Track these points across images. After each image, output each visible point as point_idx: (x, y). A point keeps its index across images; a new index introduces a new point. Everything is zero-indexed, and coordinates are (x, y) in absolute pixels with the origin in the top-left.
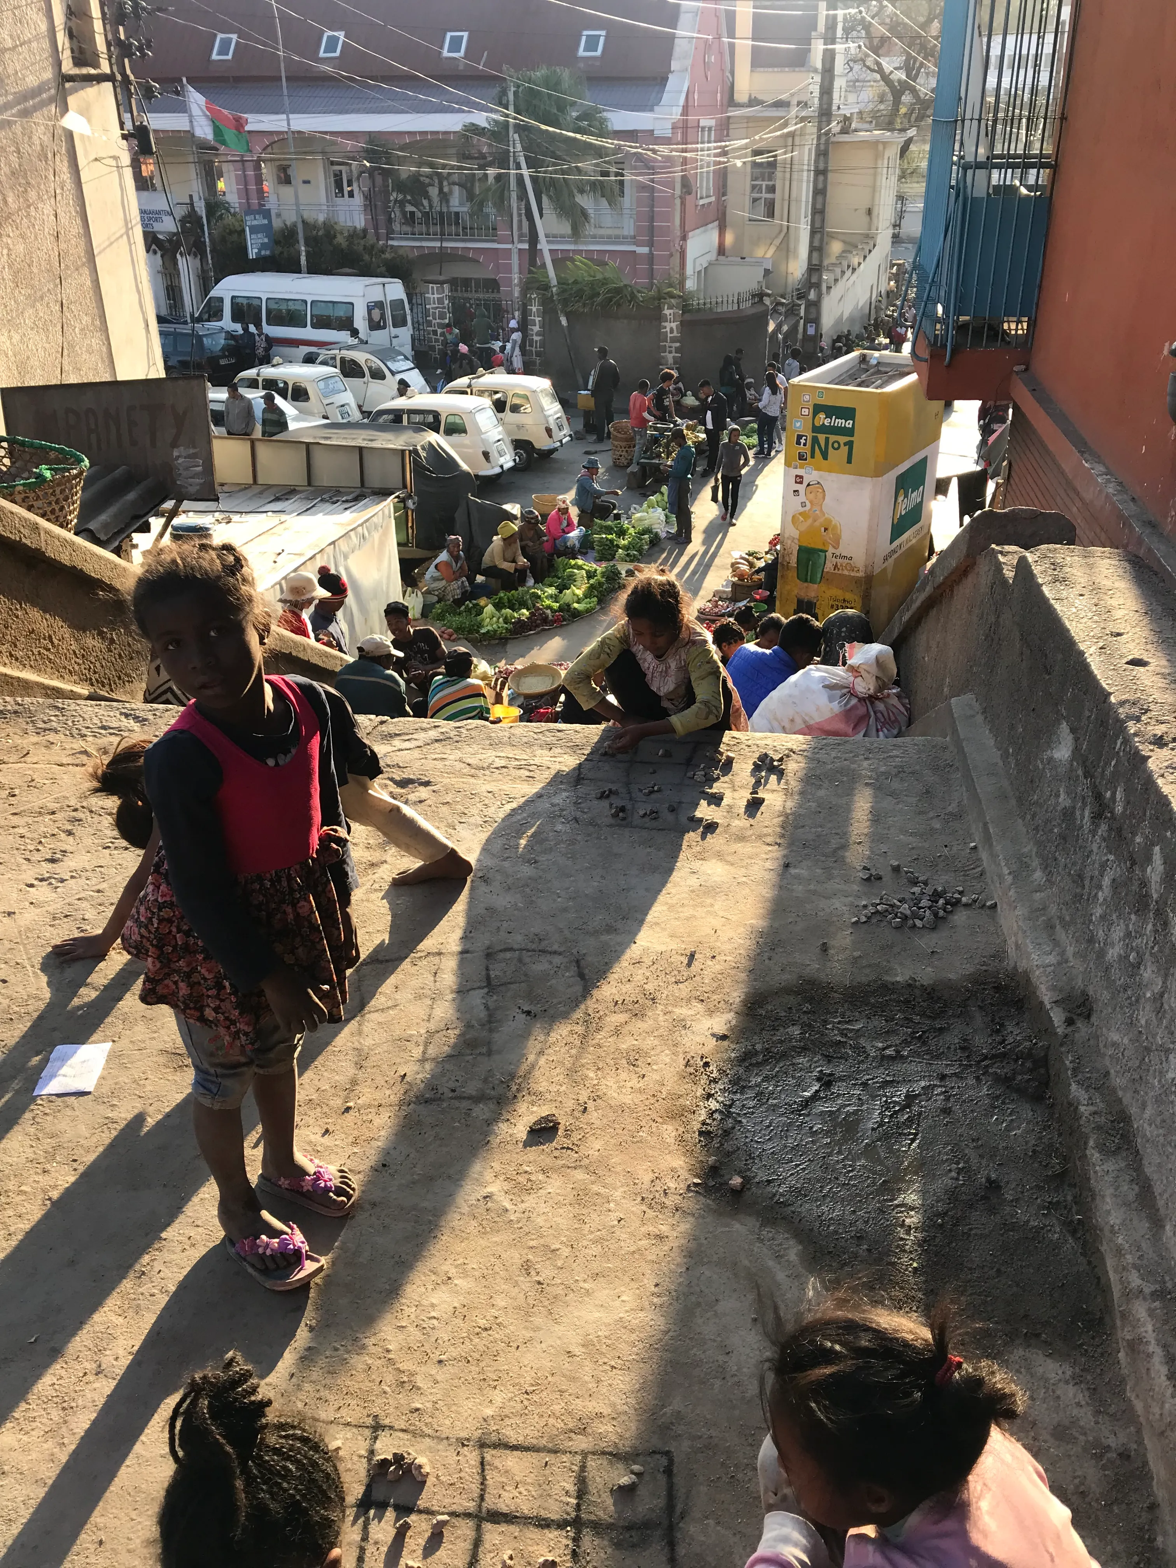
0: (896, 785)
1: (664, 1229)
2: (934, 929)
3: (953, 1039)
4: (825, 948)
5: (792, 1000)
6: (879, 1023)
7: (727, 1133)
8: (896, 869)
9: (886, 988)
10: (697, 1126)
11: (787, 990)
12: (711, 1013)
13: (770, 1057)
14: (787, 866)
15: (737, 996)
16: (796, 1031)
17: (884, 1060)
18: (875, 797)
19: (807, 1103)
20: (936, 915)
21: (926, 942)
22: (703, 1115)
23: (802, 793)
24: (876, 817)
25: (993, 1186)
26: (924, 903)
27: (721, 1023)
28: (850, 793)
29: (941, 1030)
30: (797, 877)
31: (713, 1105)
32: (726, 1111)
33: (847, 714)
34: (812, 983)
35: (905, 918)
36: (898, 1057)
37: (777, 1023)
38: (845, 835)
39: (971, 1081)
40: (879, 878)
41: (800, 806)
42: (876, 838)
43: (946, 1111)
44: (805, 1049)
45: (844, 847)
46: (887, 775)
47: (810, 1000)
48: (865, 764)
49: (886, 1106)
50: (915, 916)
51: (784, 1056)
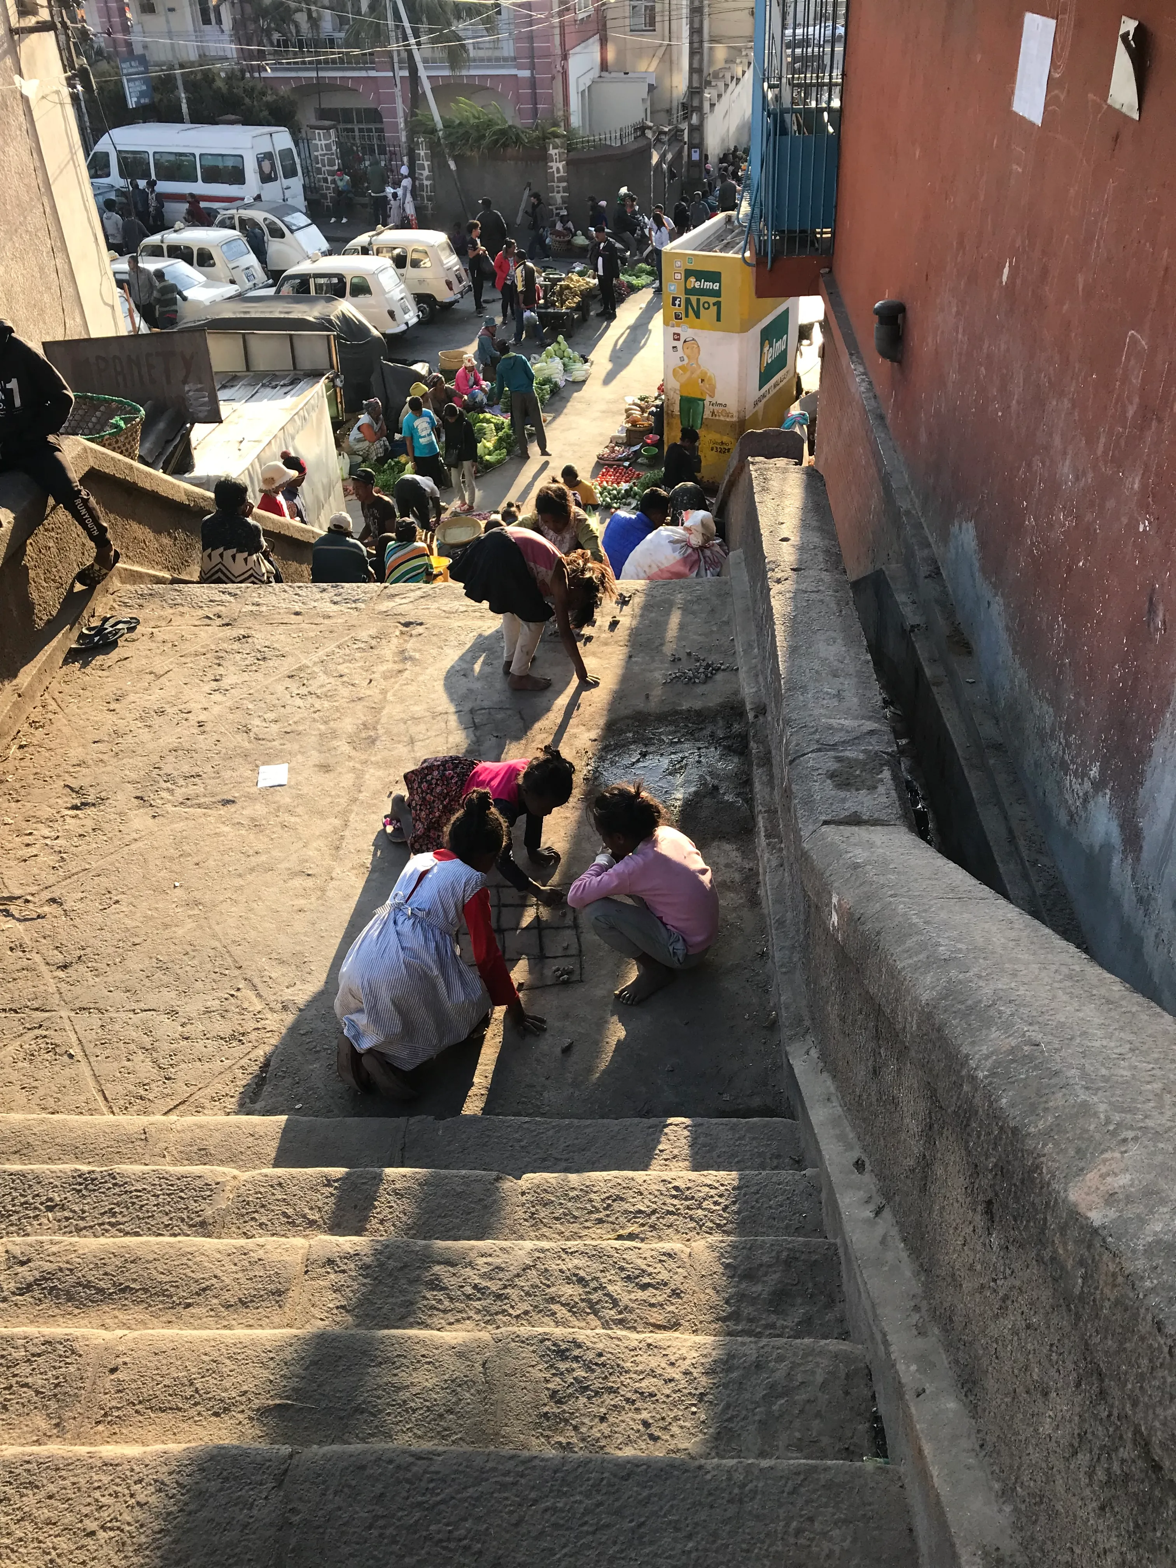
0: (695, 607)
1: (568, 815)
2: (705, 683)
3: (707, 732)
4: (647, 696)
5: (630, 722)
6: (672, 728)
7: (596, 778)
8: (689, 654)
9: (676, 712)
10: (582, 777)
11: (627, 717)
12: (589, 730)
13: (617, 746)
14: (630, 657)
15: (602, 722)
16: (631, 735)
17: (672, 743)
18: (682, 614)
19: (633, 764)
20: (706, 676)
21: (700, 689)
22: (585, 772)
23: (641, 616)
24: (682, 627)
25: (716, 788)
26: (701, 670)
27: (593, 734)
28: (668, 614)
29: (702, 729)
30: (636, 662)
31: (589, 768)
32: (596, 770)
33: (685, 560)
34: (639, 713)
35: (690, 679)
36: (679, 742)
37: (622, 732)
38: (663, 638)
39: (713, 749)
40: (680, 659)
41: (640, 623)
42: (679, 638)
43: (699, 762)
44: (634, 742)
45: (662, 645)
46: (691, 602)
47: (639, 721)
48: (679, 596)
49: (671, 762)
50: (695, 677)
51: (624, 746)
